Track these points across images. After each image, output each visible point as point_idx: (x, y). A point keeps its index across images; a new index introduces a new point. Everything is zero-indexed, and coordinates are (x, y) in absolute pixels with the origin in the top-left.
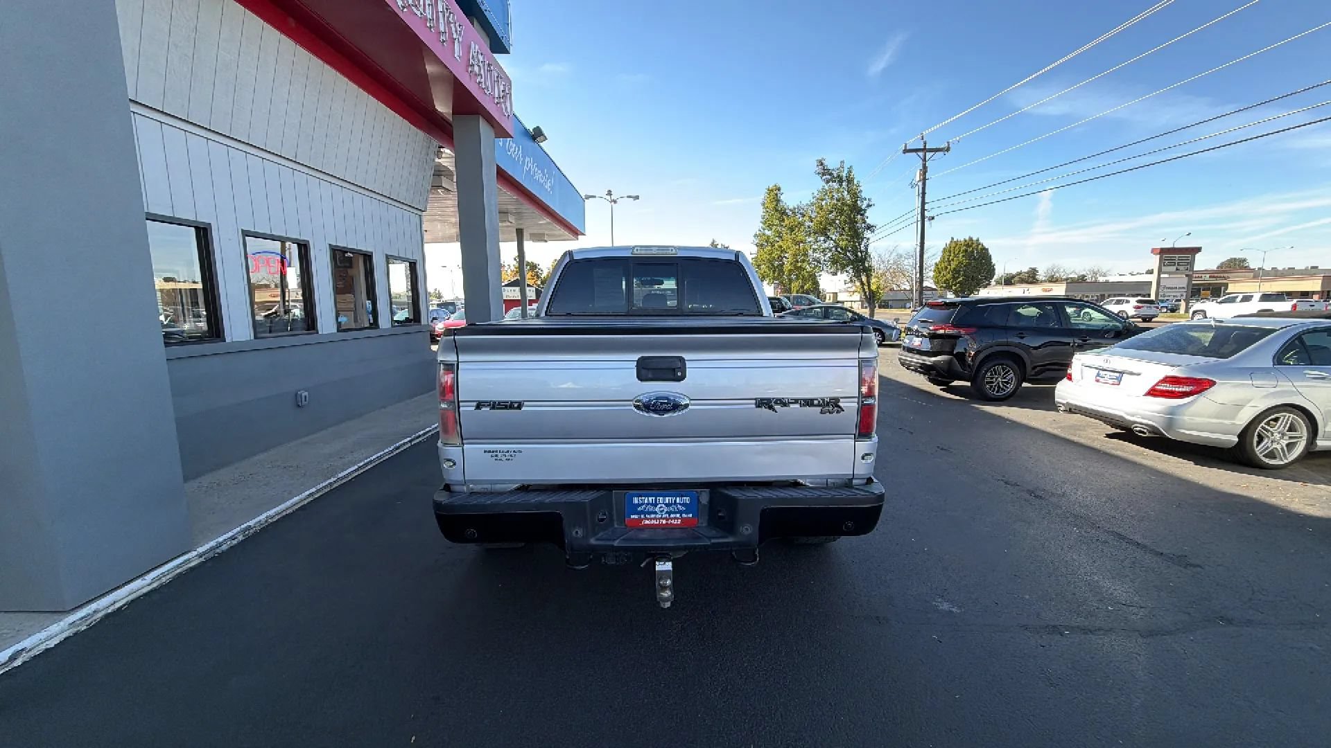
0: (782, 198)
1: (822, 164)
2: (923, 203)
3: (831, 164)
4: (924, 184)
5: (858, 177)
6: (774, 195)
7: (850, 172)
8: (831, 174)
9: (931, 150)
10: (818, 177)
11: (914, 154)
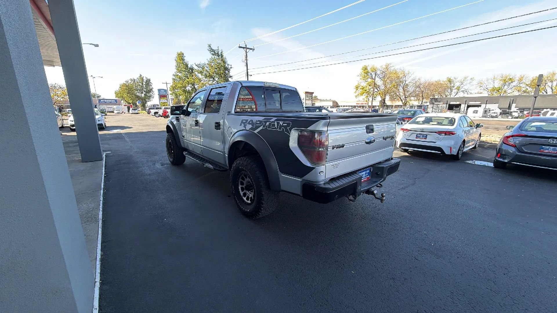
0: (185, 58)
1: (210, 47)
2: (247, 69)
3: (214, 48)
4: (247, 61)
5: (225, 55)
6: (181, 57)
7: (222, 52)
8: (214, 52)
9: (248, 48)
10: (209, 52)
11: (242, 49)
